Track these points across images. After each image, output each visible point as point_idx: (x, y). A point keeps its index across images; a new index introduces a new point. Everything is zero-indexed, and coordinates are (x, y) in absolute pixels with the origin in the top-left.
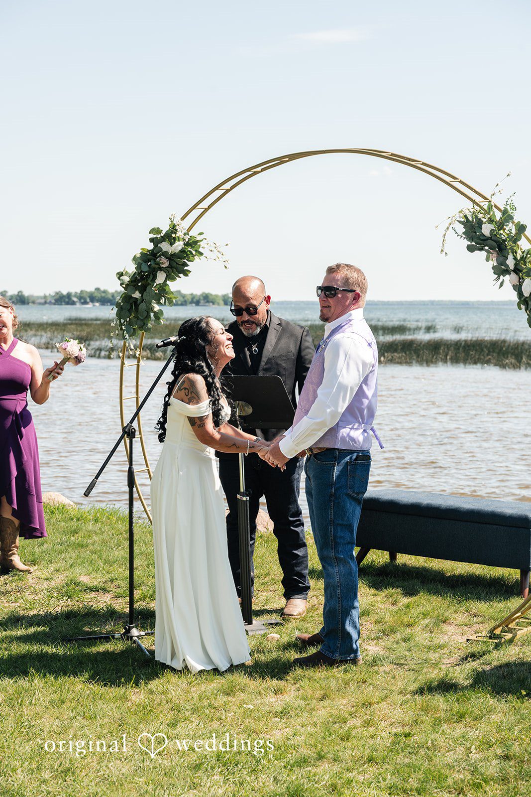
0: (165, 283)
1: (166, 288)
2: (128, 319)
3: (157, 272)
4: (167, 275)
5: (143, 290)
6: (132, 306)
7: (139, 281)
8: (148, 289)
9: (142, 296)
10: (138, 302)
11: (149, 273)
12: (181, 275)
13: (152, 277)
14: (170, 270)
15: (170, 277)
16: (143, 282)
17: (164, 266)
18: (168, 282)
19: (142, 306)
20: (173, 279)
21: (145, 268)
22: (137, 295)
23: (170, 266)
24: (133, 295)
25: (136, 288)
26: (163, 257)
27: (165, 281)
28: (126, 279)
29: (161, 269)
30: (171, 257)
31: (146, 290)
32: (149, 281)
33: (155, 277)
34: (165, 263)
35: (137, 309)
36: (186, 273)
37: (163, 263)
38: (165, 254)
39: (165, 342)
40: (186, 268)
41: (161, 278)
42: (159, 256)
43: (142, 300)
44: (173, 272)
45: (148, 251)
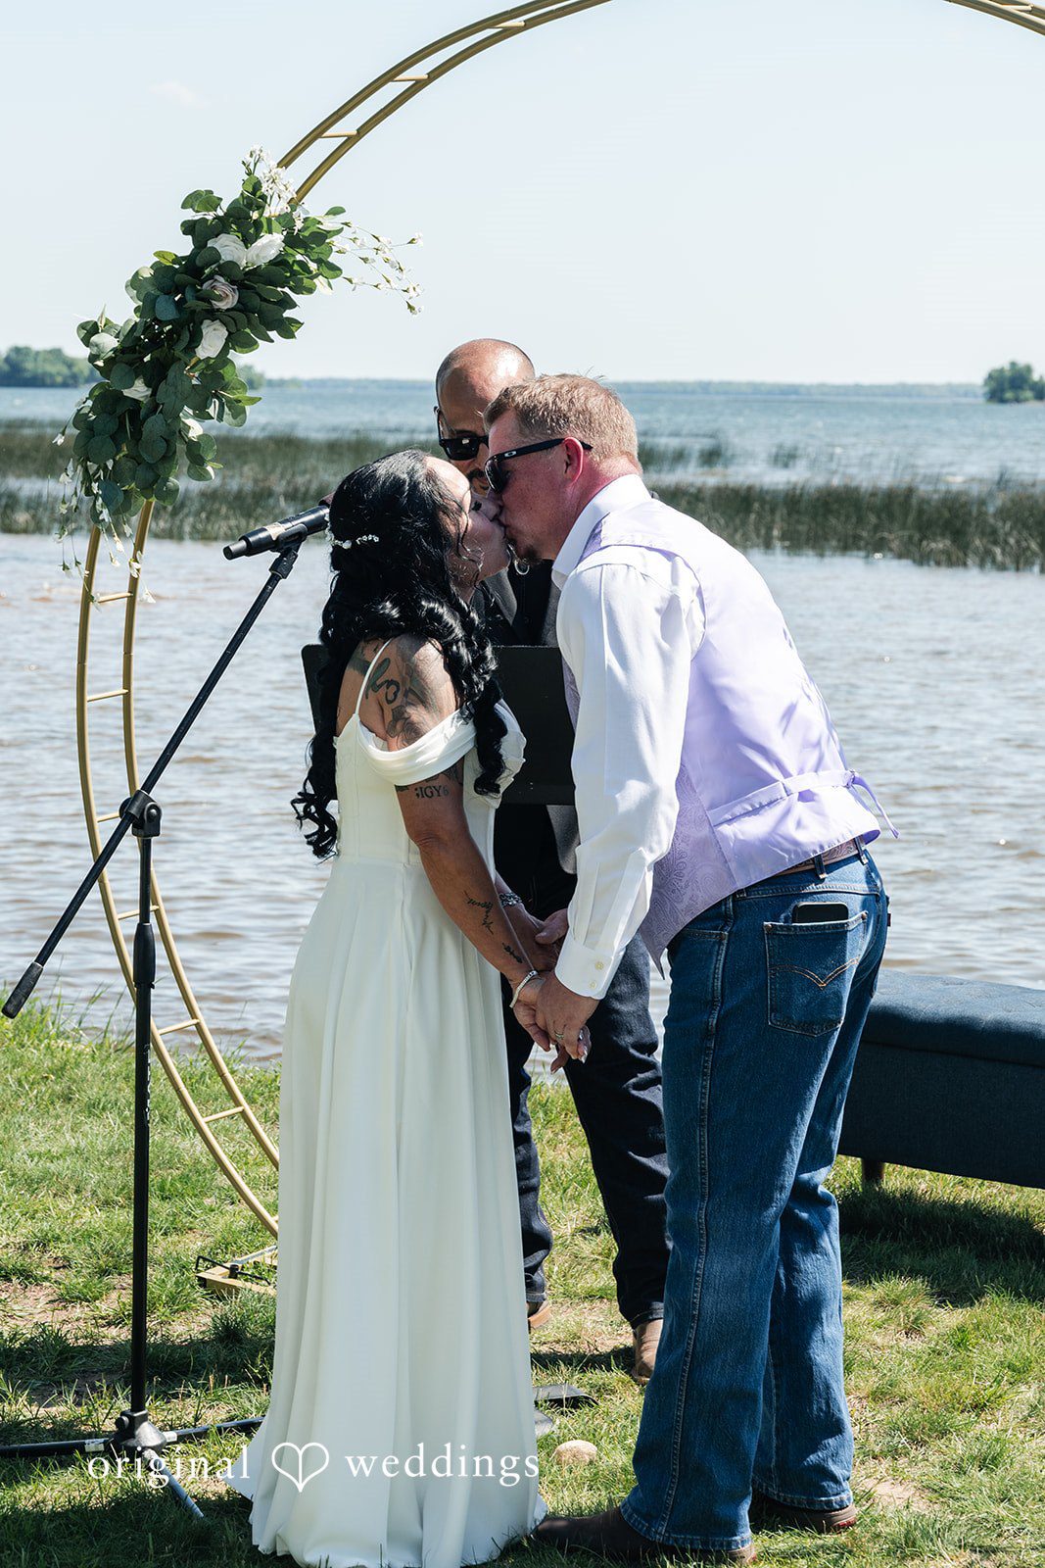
0: (223, 358)
1: (226, 372)
2: (110, 464)
3: (201, 323)
4: (230, 334)
5: (156, 376)
6: (122, 425)
7: (146, 350)
8: (171, 374)
9: (154, 394)
10: (143, 412)
11: (178, 326)
12: (273, 334)
13: (186, 336)
14: (240, 317)
15: (237, 340)
16: (157, 353)
17: (223, 305)
18: (232, 355)
19: (153, 426)
20: (249, 345)
21: (166, 310)
22: (138, 391)
23: (242, 307)
24: (126, 393)
25: (137, 370)
26: (222, 279)
27: (225, 350)
28: (108, 342)
29: (213, 314)
30: (247, 281)
31: (165, 377)
32: (178, 352)
33: (196, 338)
34: (227, 298)
35: (137, 435)
36: (287, 329)
37: (220, 299)
38: (228, 270)
39: (251, 539)
40: (288, 314)
41: (212, 341)
42: (211, 277)
43: (154, 407)
44: (250, 324)
45: (177, 260)
